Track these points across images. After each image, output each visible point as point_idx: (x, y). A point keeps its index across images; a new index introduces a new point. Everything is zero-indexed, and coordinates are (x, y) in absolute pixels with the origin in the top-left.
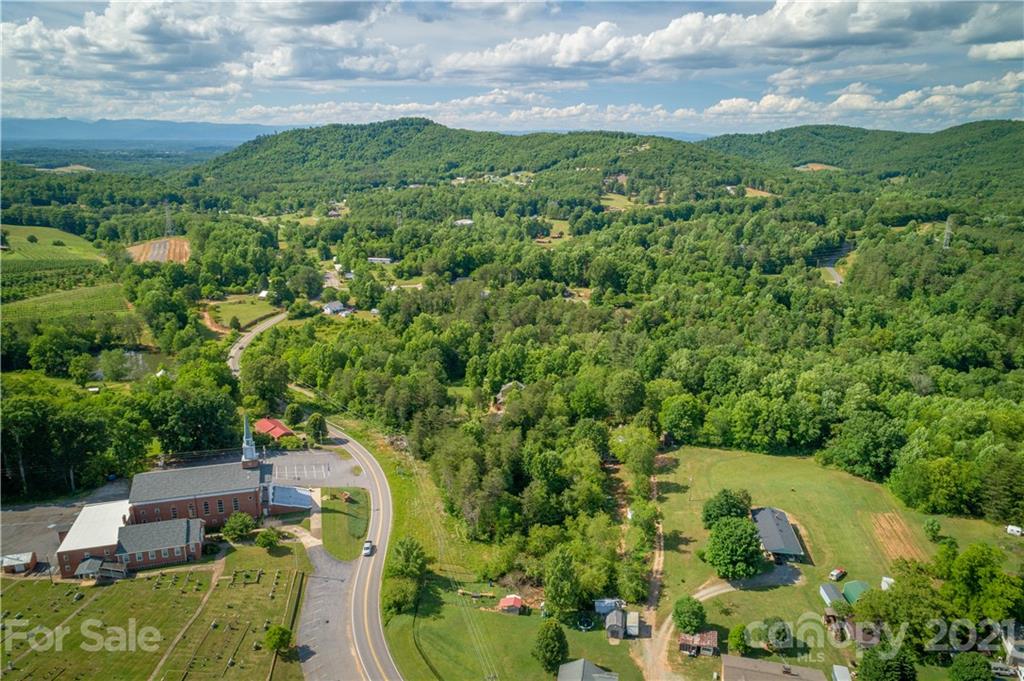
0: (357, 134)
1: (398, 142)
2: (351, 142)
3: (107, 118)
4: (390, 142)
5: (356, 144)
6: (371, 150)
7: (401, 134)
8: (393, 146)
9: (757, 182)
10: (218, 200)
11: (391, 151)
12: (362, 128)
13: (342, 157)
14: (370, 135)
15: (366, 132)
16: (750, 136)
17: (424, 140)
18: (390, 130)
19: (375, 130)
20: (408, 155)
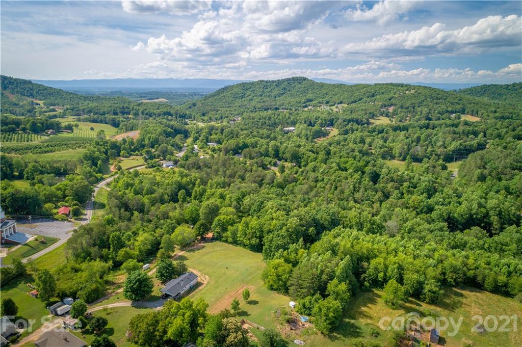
0: (270, 85)
1: (288, 88)
2: (267, 88)
3: (189, 78)
4: (285, 89)
5: (269, 90)
6: (275, 92)
7: (291, 85)
8: (285, 91)
9: (475, 112)
10: (186, 115)
11: (284, 93)
12: (273, 82)
13: (261, 96)
14: (276, 85)
15: (275, 84)
16: (502, 86)
17: (301, 88)
18: (286, 83)
19: (279, 83)
20: (291, 95)
